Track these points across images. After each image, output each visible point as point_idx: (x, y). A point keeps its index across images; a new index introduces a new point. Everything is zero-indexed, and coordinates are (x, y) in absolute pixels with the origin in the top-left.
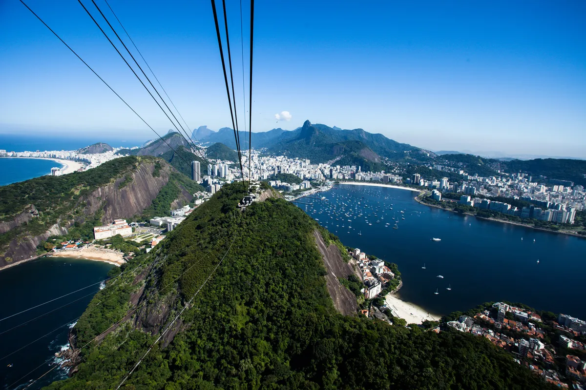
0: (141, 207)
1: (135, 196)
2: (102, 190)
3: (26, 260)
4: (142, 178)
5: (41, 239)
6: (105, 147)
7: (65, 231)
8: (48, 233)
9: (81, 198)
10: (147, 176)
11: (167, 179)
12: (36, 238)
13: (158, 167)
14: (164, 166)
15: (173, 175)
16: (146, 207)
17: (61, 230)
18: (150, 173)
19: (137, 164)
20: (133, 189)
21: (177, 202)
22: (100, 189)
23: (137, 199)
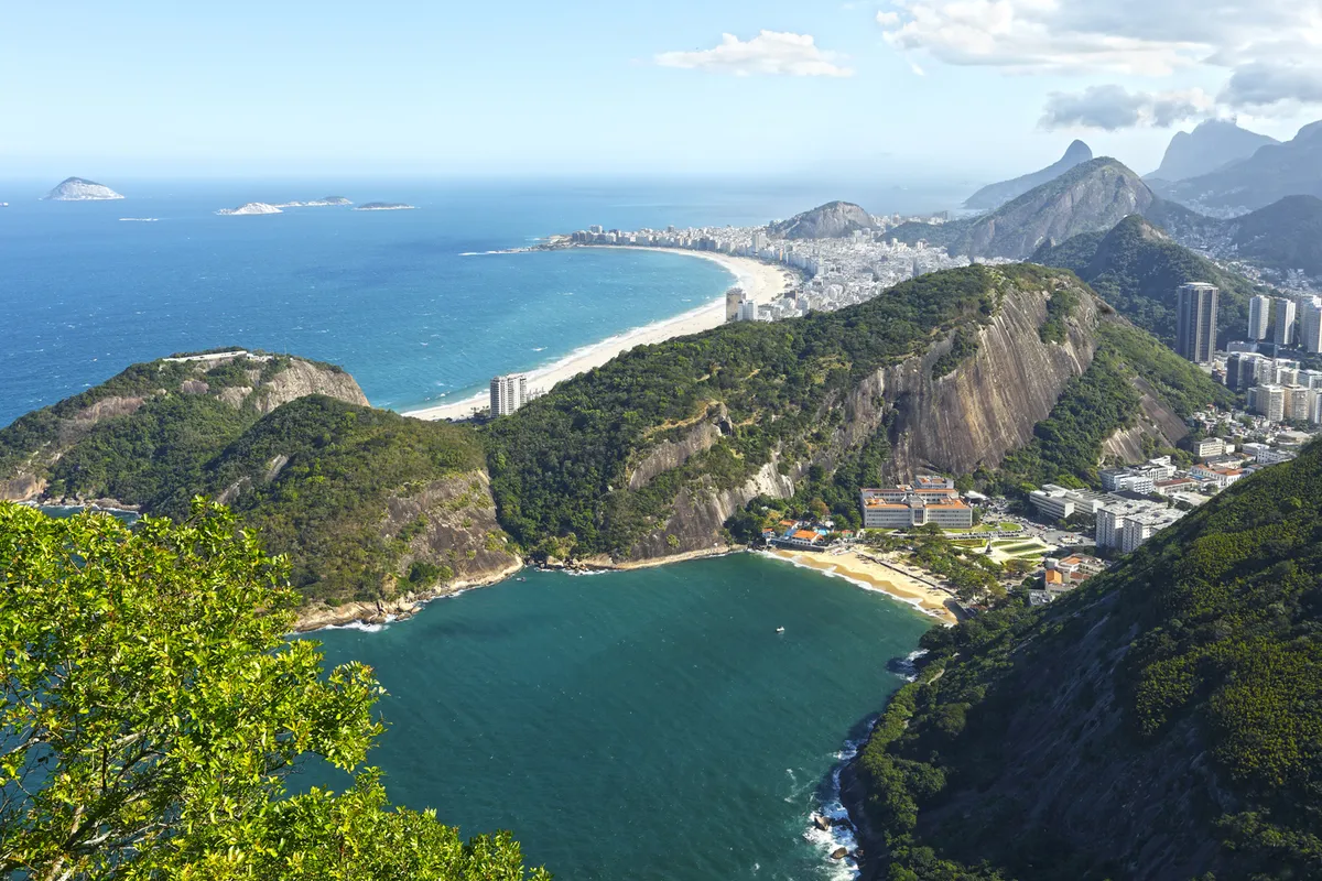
0: (1000, 444)
1: (982, 402)
2: (888, 377)
3: (705, 552)
4: (1009, 344)
5: (735, 498)
6: (850, 217)
7: (788, 487)
8: (751, 490)
9: (830, 397)
10: (1022, 340)
11: (1090, 350)
12: (726, 496)
13: (1057, 306)
14: (1077, 303)
15: (1106, 334)
16: (1015, 444)
17: (778, 480)
18: (1033, 327)
19: (992, 293)
20: (978, 379)
21: (1126, 442)
22: (881, 373)
23: (988, 413)
